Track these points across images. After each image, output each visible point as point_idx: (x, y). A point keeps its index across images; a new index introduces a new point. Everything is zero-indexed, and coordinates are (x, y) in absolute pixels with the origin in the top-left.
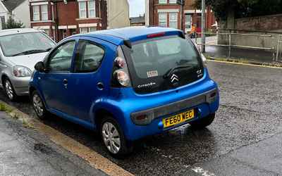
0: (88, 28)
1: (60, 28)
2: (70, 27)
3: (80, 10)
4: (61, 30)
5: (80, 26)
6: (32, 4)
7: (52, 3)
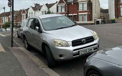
0: (83, 15)
1: (69, 15)
2: (74, 14)
3: (79, 7)
4: (70, 16)
5: (79, 14)
6: (58, 5)
7: (66, 5)
